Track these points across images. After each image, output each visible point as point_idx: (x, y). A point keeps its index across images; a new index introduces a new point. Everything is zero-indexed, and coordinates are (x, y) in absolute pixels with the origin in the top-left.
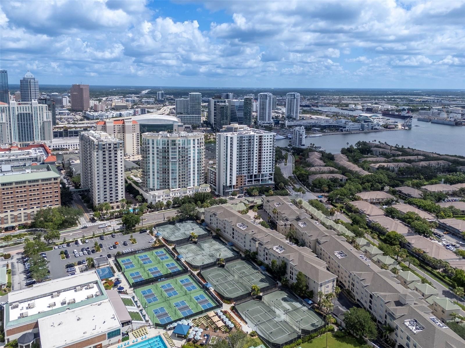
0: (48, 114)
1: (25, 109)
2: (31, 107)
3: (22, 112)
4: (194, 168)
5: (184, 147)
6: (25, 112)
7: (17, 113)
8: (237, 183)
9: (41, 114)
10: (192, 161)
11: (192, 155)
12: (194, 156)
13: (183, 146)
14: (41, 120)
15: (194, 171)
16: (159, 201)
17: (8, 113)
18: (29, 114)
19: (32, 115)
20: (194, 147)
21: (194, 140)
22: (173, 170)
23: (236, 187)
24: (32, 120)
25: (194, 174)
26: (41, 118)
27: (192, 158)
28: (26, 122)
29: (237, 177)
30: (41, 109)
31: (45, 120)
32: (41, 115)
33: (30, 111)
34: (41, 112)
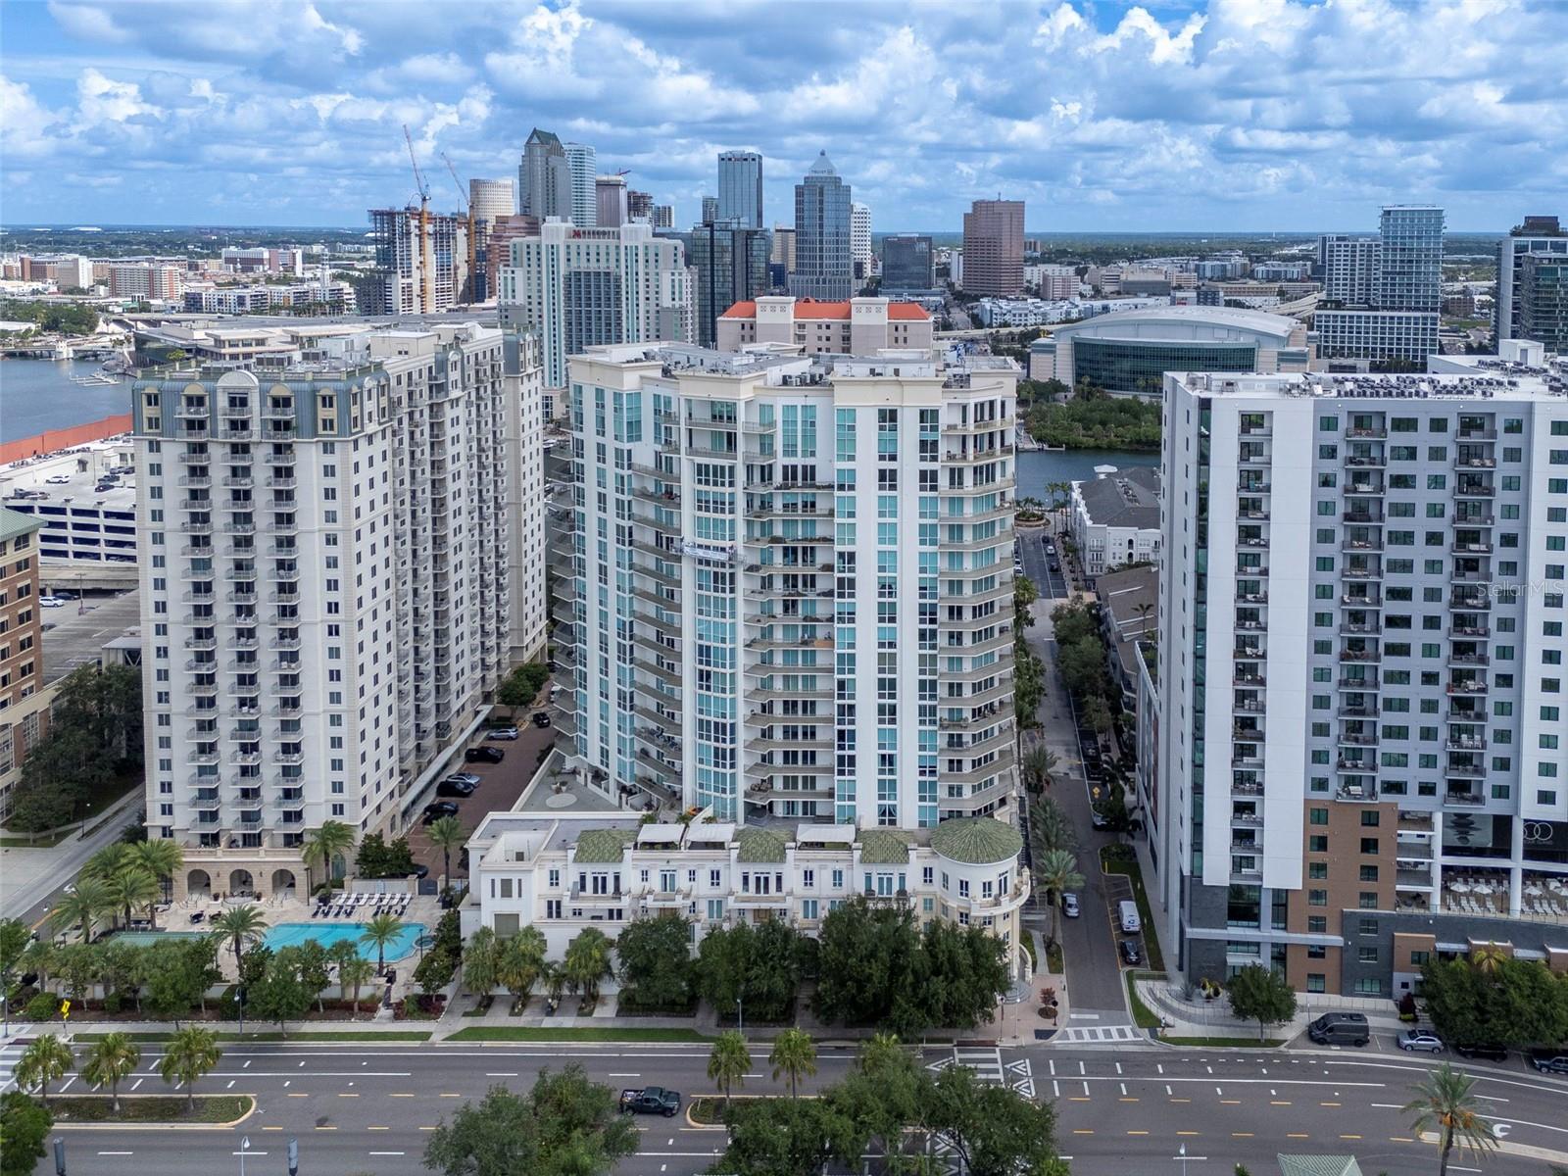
0: (677, 277)
1: (593, 257)
2: (617, 247)
3: (584, 266)
4: (888, 662)
5: (810, 472)
6: (593, 266)
7: (563, 270)
8: (1316, 869)
9: (652, 277)
10: (866, 600)
11: (867, 547)
12: (887, 561)
13: (799, 461)
14: (653, 301)
15: (887, 687)
16: (507, 920)
17: (534, 268)
18: (607, 274)
19: (618, 279)
20: (887, 478)
21: (889, 417)
22: (703, 652)
23: (1298, 911)
24: (619, 299)
25: (888, 713)
26: (652, 296)
27: (867, 576)
28: (593, 309)
29: (1316, 815)
30: (652, 258)
31: (666, 302)
32: (652, 283)
33: (613, 264)
34: (652, 269)
